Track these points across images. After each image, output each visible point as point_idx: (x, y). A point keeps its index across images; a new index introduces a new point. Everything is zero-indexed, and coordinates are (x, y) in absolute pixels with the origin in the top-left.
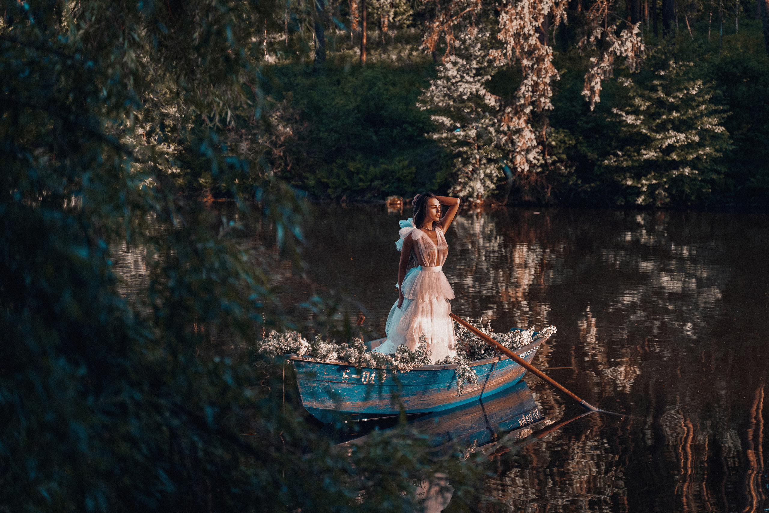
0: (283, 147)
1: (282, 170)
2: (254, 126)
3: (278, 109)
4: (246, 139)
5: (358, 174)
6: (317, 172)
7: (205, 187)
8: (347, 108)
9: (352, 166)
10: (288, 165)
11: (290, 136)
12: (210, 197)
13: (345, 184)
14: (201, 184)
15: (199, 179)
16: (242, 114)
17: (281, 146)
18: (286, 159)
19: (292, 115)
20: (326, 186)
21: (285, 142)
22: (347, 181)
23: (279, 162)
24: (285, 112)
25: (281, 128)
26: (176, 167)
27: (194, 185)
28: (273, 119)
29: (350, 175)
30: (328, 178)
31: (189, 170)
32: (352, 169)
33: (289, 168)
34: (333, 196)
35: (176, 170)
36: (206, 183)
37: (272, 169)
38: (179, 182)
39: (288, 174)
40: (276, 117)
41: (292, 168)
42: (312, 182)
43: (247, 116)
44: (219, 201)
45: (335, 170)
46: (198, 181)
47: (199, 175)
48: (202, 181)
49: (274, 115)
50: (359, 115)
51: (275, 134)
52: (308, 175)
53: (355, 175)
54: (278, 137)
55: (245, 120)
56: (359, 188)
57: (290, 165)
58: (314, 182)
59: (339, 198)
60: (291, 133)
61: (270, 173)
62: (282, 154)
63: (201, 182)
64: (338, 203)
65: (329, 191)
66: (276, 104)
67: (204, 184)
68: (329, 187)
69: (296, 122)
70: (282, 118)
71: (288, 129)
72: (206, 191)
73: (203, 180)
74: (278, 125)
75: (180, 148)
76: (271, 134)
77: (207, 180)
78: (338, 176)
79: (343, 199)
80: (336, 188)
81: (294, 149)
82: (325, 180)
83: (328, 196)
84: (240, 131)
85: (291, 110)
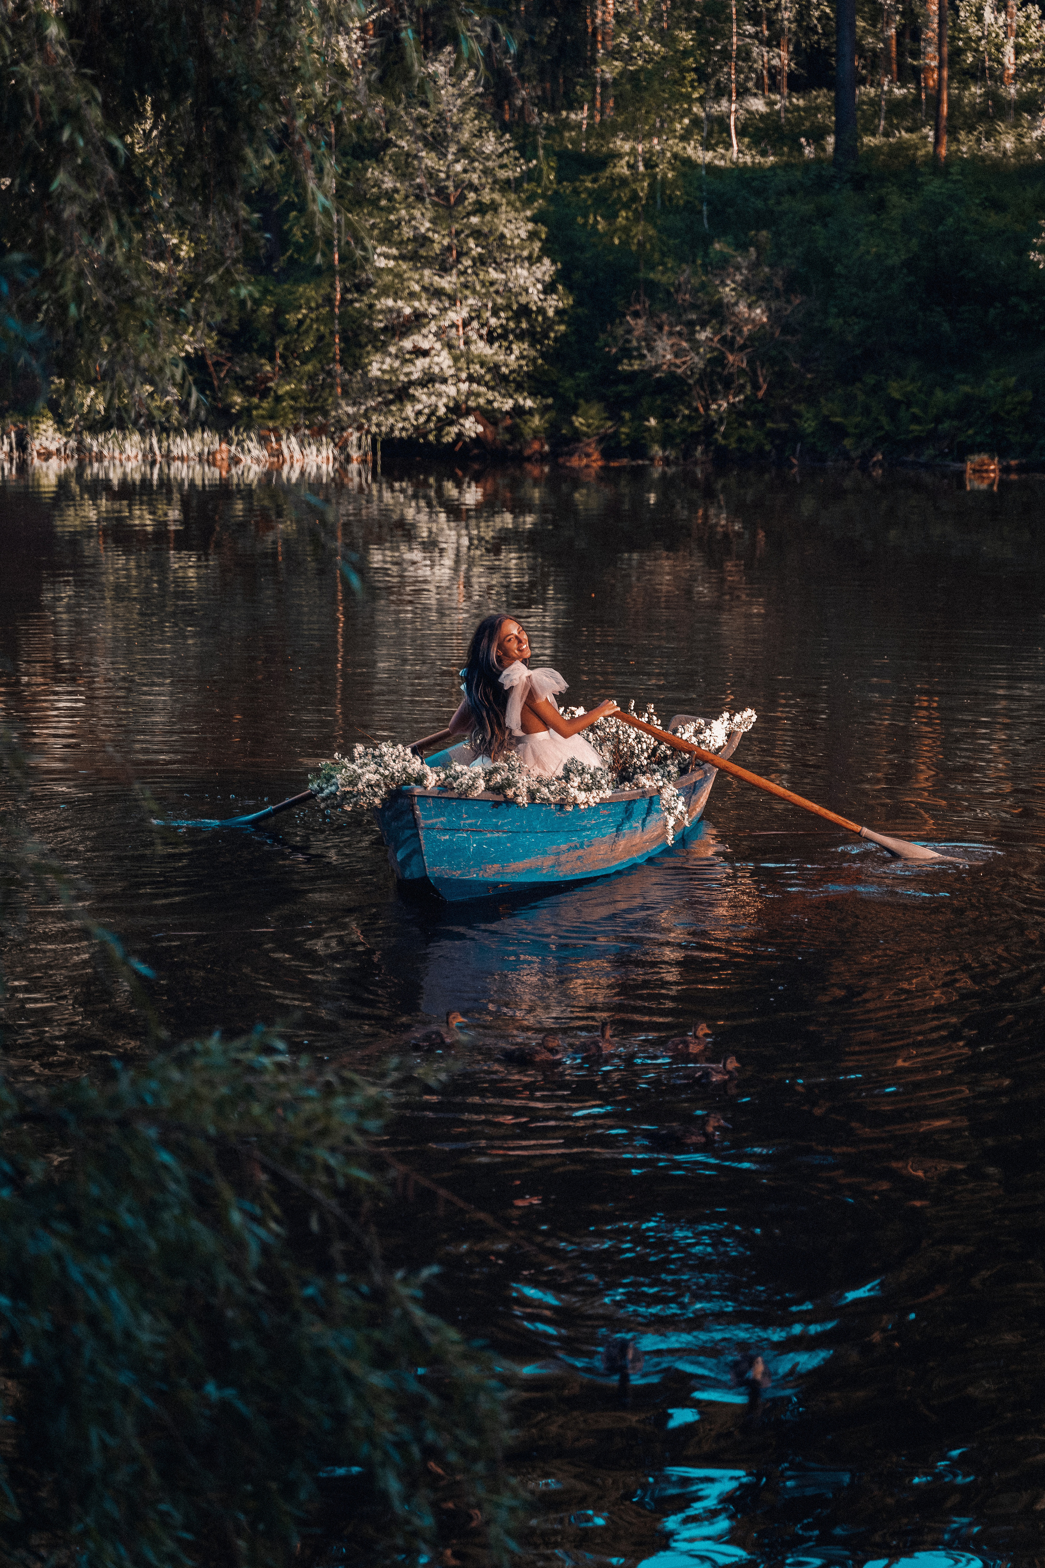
0: (749, 350)
1: (746, 398)
2: (686, 304)
3: (738, 268)
4: (671, 334)
5: (909, 405)
6: (822, 400)
7: (586, 435)
8: (889, 262)
9: (895, 390)
10: (760, 388)
11: (763, 325)
12: (596, 456)
13: (881, 428)
14: (576, 429)
15: (574, 418)
16: (664, 279)
17: (742, 348)
18: (754, 372)
19: (769, 280)
20: (840, 432)
21: (751, 338)
22: (884, 420)
23: (741, 381)
24: (753, 275)
25: (742, 308)
26: (525, 394)
27: (564, 431)
28: (727, 289)
29: (893, 407)
30: (845, 415)
31: (550, 401)
32: (896, 395)
33: (761, 394)
34: (853, 454)
35: (525, 399)
36: (589, 426)
37: (726, 397)
38: (533, 426)
39: (760, 407)
40: (733, 285)
41: (768, 393)
42: (809, 425)
43: (673, 284)
44: (612, 464)
45: (861, 397)
46: (571, 423)
47: (574, 409)
48: (578, 421)
49: (729, 282)
50: (911, 279)
51: (731, 323)
52: (802, 407)
53: (903, 407)
54: (737, 329)
55: (668, 293)
56: (910, 436)
57: (765, 386)
58: (813, 424)
59: (866, 457)
60: (765, 320)
61: (720, 406)
62: (744, 365)
63: (577, 424)
64: (864, 468)
65: (847, 443)
66: (733, 256)
67: (585, 429)
68: (847, 435)
69: (777, 296)
70: (746, 288)
71: (758, 311)
72: (588, 445)
73: (581, 420)
74: (736, 304)
75: (533, 353)
76: (722, 323)
77: (591, 421)
78: (867, 411)
79: (875, 459)
80: (860, 437)
81: (774, 353)
82: (838, 419)
83: (846, 455)
84: (658, 316)
85: (767, 270)
